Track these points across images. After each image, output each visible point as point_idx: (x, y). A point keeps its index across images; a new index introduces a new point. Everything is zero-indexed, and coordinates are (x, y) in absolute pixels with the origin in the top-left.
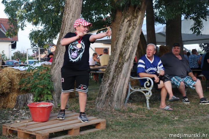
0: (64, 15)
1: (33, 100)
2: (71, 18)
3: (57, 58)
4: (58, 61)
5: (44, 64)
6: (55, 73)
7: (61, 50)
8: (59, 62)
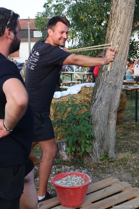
0: (109, 30)
1: (66, 151)
2: (118, 35)
3: (99, 92)
4: (99, 96)
5: (85, 87)
6: (96, 112)
7: (105, 80)
8: (101, 98)
